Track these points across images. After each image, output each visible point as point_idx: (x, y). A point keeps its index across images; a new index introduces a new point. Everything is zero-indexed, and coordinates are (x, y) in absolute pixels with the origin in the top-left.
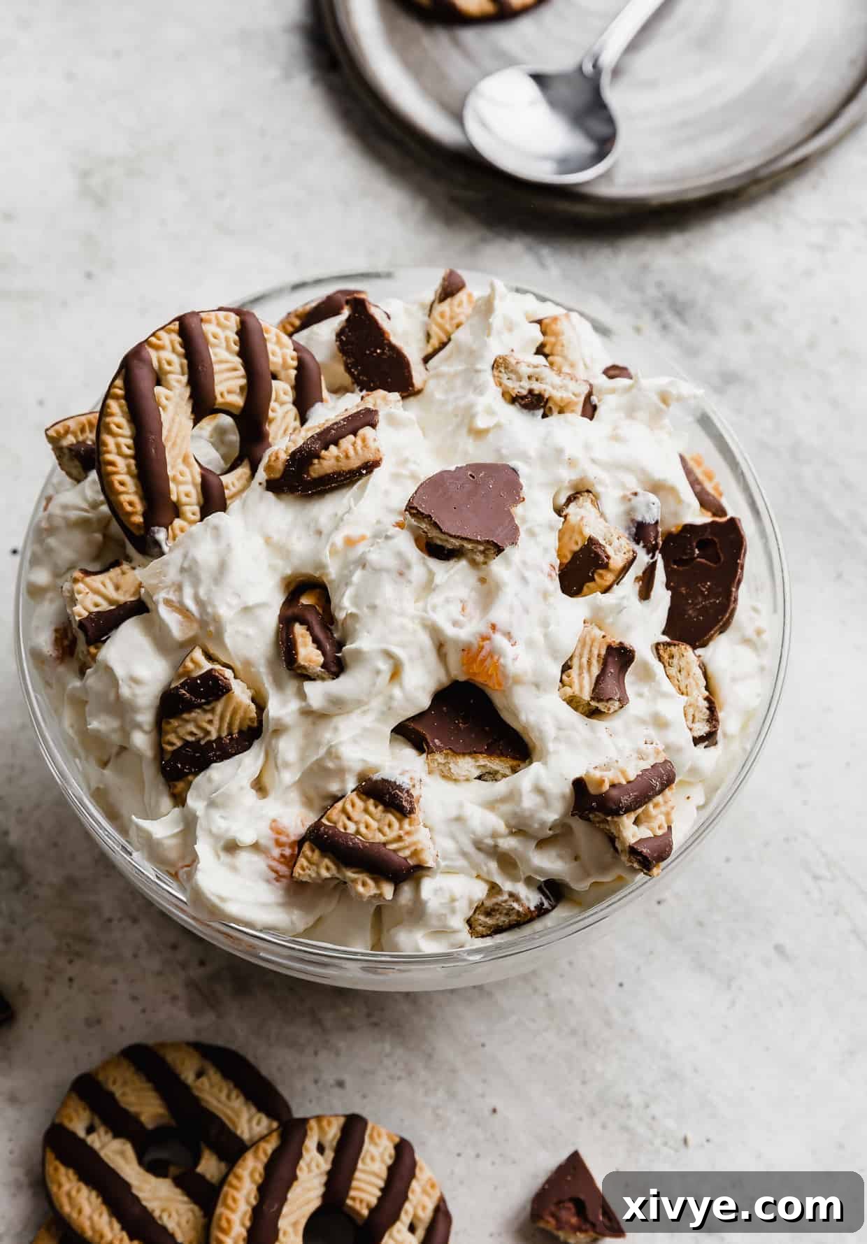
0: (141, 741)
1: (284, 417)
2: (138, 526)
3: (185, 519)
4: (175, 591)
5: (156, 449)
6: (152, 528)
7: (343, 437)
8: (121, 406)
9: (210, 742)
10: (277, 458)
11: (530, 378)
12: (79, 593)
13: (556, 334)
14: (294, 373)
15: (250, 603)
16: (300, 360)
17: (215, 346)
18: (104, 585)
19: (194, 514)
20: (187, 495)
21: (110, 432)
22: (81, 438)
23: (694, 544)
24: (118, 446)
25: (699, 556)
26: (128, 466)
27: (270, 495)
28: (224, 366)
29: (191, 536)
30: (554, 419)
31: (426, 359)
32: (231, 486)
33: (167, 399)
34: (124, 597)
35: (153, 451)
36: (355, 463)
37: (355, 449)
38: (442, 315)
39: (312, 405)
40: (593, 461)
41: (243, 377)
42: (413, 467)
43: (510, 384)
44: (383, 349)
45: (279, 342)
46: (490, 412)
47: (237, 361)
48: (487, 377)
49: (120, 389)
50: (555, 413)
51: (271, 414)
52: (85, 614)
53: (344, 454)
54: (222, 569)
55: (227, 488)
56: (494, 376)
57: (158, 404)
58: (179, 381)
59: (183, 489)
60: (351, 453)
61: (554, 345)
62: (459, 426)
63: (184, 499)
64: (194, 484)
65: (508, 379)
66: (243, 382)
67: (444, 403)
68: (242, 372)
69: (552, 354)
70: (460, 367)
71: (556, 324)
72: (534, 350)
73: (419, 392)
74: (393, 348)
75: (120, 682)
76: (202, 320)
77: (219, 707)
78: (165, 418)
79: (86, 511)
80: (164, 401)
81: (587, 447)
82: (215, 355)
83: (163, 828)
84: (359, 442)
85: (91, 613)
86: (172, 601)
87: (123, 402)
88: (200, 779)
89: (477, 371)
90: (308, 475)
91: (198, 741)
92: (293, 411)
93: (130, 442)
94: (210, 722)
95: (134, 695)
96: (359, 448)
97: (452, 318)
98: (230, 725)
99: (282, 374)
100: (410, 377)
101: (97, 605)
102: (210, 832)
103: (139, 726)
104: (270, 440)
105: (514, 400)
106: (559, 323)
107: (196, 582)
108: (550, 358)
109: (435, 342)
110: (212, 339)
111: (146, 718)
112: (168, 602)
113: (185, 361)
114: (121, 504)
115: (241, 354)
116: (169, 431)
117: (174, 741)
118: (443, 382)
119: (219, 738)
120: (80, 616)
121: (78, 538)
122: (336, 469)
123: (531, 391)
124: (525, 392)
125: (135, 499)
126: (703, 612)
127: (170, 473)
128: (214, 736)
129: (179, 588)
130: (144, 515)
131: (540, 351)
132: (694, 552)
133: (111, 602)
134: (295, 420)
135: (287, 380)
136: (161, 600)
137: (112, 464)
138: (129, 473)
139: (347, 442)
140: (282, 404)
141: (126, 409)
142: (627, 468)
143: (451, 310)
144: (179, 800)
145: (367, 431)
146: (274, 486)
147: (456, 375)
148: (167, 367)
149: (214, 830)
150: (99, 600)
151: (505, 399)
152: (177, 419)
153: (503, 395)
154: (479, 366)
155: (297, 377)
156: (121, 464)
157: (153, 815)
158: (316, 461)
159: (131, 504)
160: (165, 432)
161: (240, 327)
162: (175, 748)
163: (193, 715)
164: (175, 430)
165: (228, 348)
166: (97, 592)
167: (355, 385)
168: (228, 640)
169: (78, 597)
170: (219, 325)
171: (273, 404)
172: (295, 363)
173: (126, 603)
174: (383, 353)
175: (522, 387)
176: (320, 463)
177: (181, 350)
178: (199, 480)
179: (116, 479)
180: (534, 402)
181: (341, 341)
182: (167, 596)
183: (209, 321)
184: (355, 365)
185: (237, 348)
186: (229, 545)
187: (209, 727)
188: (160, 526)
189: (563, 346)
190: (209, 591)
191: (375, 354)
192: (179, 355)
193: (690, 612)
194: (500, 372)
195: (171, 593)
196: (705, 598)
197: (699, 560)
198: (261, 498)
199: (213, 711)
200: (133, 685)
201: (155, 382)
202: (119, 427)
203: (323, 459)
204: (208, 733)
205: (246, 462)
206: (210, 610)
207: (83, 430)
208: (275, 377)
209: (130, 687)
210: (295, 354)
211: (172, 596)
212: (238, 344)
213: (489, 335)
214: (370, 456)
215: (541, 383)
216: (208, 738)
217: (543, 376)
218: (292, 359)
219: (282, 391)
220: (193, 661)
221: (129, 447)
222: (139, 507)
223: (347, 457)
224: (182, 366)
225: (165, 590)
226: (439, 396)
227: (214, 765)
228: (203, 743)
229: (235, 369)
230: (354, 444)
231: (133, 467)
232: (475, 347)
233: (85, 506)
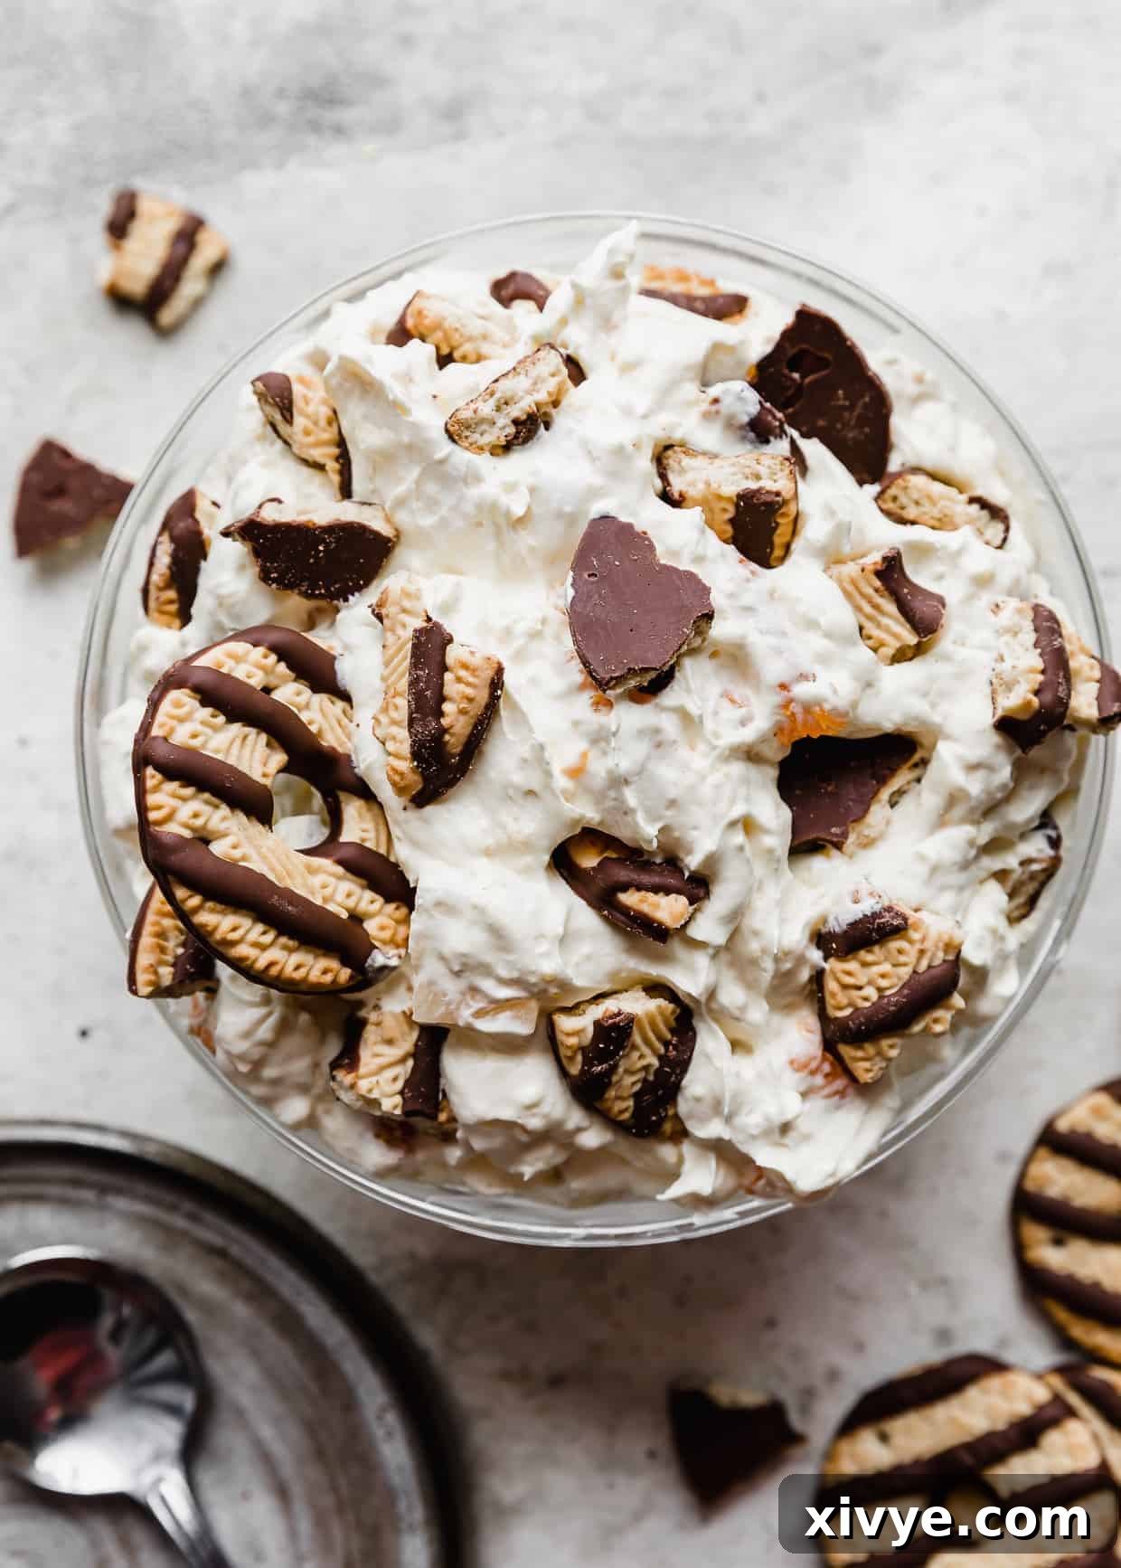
0: (593, 1137)
1: (324, 715)
2: (351, 977)
3: (371, 916)
4: (473, 998)
5: (290, 903)
6: (367, 965)
7: (442, 685)
8: (212, 911)
9: (658, 1072)
10: (402, 774)
11: (498, 409)
12: (370, 1091)
13: (438, 326)
14: (282, 667)
15: (560, 930)
16: (273, 648)
17: (204, 745)
18: (376, 1055)
19: (372, 902)
20: (349, 895)
21: (233, 944)
22: (170, 959)
23: (786, 371)
24: (256, 945)
25: (803, 377)
26: (285, 948)
27: (429, 809)
28: (235, 751)
29: (423, 936)
30: (561, 419)
31: (346, 491)
32: (365, 835)
33: (235, 847)
34: (408, 1042)
35: (290, 908)
36: (483, 696)
37: (468, 684)
38: (307, 433)
39: (334, 673)
40: (645, 417)
41: (258, 734)
42: (521, 627)
43: (488, 439)
44: (324, 541)
45: (238, 659)
46: (511, 488)
47: (236, 728)
48: (462, 457)
49: (190, 896)
50: (553, 412)
51: (314, 729)
52: (398, 1099)
53: (465, 701)
54: (499, 936)
55: (363, 840)
56: (466, 449)
57: (233, 865)
58: (224, 819)
59: (340, 897)
60: (470, 691)
61: (447, 338)
62: (498, 534)
63: (351, 903)
64: (339, 878)
65: (482, 435)
66: (264, 737)
67: (444, 523)
68: (252, 731)
69: (453, 349)
70: (415, 472)
71: (426, 317)
72: (436, 367)
73: (398, 536)
74: (331, 529)
75: (520, 1121)
76: (165, 739)
77: (637, 1038)
78: (256, 865)
79: (269, 1014)
80: (237, 854)
81: (627, 411)
82: (217, 751)
83: (700, 1176)
84: (463, 673)
85: (402, 1093)
86: (482, 1009)
87: (210, 904)
88: (683, 1106)
89: (442, 462)
90: (453, 756)
91: (645, 1080)
92: (322, 699)
93: (260, 927)
94: (641, 1057)
95: (545, 1116)
96: (471, 679)
97: (316, 423)
98: (660, 1038)
99: (273, 681)
100: (377, 534)
101: (395, 1079)
102: (753, 1137)
103: (579, 1130)
104: (340, 750)
105: (507, 448)
106: (425, 312)
107: (486, 970)
108: (456, 355)
109: (332, 466)
110: (195, 743)
111: (575, 1117)
112: (479, 1014)
113: (207, 796)
114: (319, 984)
115: (232, 718)
116: (273, 870)
117: (623, 1107)
118: (415, 505)
119: (660, 1058)
120: (395, 1107)
121: (293, 1042)
122: (472, 721)
123: (516, 422)
124: (512, 430)
125: (324, 963)
126: (861, 422)
127: (318, 902)
128: (655, 1062)
129: (474, 990)
130: (344, 963)
131: (444, 360)
132: (793, 380)
133: (403, 1060)
134: (333, 702)
135: (285, 681)
136: (471, 1020)
137: (271, 964)
138: (291, 951)
139: (451, 686)
140: (307, 706)
141: (219, 907)
142: (673, 385)
143: (307, 416)
144: (681, 1134)
145: (453, 654)
146: (422, 799)
147: (418, 483)
148: (199, 822)
149: (755, 1132)
150: (390, 1073)
151: (498, 455)
152: (264, 850)
153: (492, 454)
154: (439, 455)
155: (290, 667)
156: (275, 954)
157: (673, 1175)
158: (447, 737)
159: (325, 972)
160: (272, 877)
161: (199, 697)
162: (631, 1110)
163: (621, 1070)
164: (273, 861)
165: (215, 729)
166: (382, 1069)
168: (579, 982)
169: (374, 1095)
170: (181, 720)
171: (304, 717)
172: (273, 658)
173: (416, 1045)
174: (327, 545)
175: (503, 429)
176: (452, 735)
177: (190, 791)
178: (340, 870)
179: (289, 971)
180: (529, 427)
181: (274, 580)
182: (472, 1010)
183: (172, 730)
184: (313, 586)
185: (221, 719)
186: (475, 907)
187: (644, 1062)
188: (369, 954)
189: (457, 330)
190: (511, 965)
191: (321, 555)
192: (193, 797)
193: (850, 435)
194: (467, 437)
195: (471, 1003)
196: (852, 408)
197: (807, 380)
198: (426, 821)
199: (634, 1047)
200: (535, 1111)
201: (204, 846)
202: (234, 929)
203: (452, 727)
204: (646, 1068)
205: (342, 796)
206: (533, 979)
207: (163, 950)
208: (267, 690)
209: (534, 1115)
210: (261, 650)
211: (478, 1004)
212: (217, 713)
213: (406, 411)
214: (489, 673)
215: (515, 403)
216: (652, 1070)
217: (509, 394)
218: (266, 657)
219: (291, 693)
220: (568, 1035)
221: (264, 933)
222: (334, 964)
223: (470, 700)
224: (207, 802)
225: (462, 1007)
226: (427, 521)
227: (684, 1083)
228: (651, 1078)
229: (245, 738)
230: (459, 680)
231: (291, 943)
232: (406, 439)
233: (263, 1011)
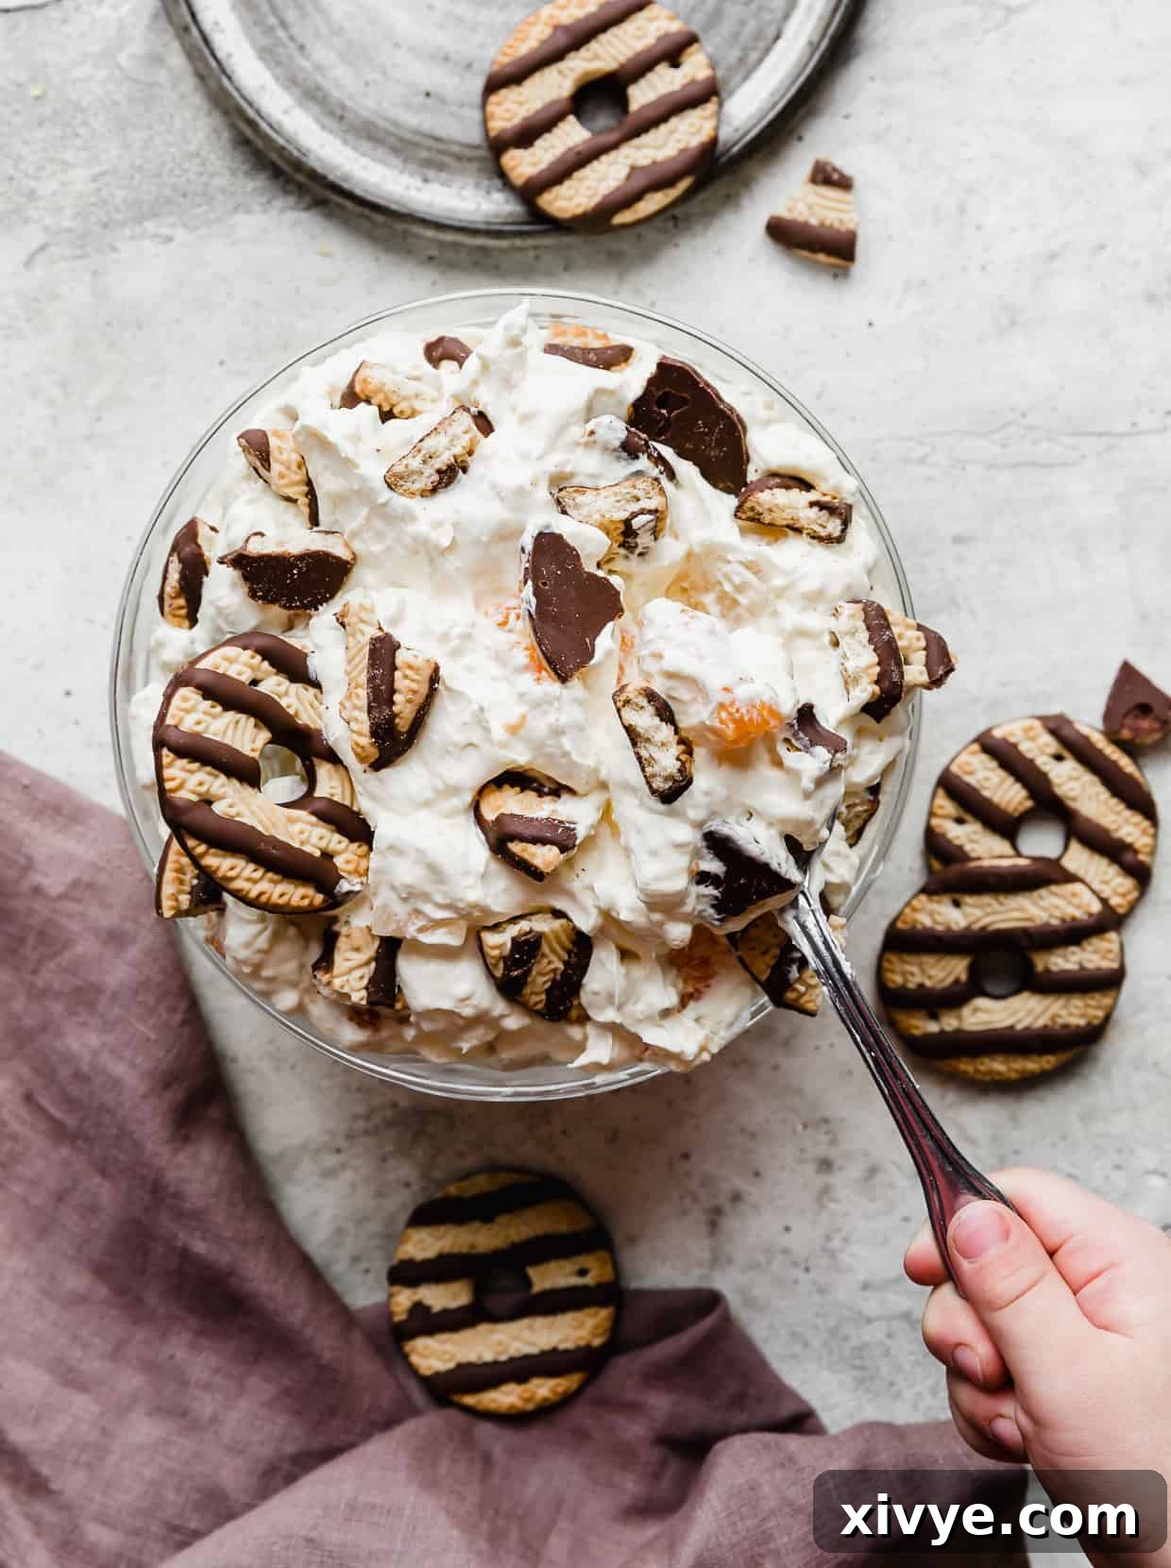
0: (513, 1022)
1: (298, 698)
2: (324, 901)
3: (339, 853)
4: (417, 918)
5: (274, 847)
6: (336, 891)
7: (392, 681)
8: (215, 855)
9: (564, 973)
11: (424, 462)
12: (342, 987)
13: (379, 390)
14: (266, 664)
16: (259, 651)
17: (206, 730)
18: (347, 960)
19: (340, 842)
20: (321, 838)
21: (232, 879)
22: (187, 888)
23: (655, 409)
24: (248, 880)
26: (271, 881)
27: (384, 772)
28: (230, 732)
29: (378, 872)
30: (475, 466)
31: (314, 520)
32: (333, 791)
33: (231, 806)
34: (371, 950)
35: (274, 851)
36: (424, 688)
37: (412, 680)
38: (282, 476)
39: (307, 667)
40: (540, 459)
41: (248, 718)
43: (418, 486)
44: (297, 566)
45: (230, 661)
46: (438, 525)
47: (231, 716)
48: (399, 501)
49: (198, 845)
50: (469, 459)
51: (291, 711)
52: (364, 993)
54: (435, 871)
55: (332, 795)
56: (401, 494)
57: (230, 820)
58: (223, 785)
59: (314, 840)
60: (413, 685)
61: (387, 398)
62: (432, 560)
63: (323, 844)
64: (313, 825)
65: (413, 483)
66: (252, 721)
67: (389, 549)
68: (243, 717)
69: (392, 406)
70: (364, 512)
71: (370, 383)
72: (380, 422)
73: (355, 558)
74: (302, 557)
75: (457, 1010)
76: (176, 727)
77: (545, 949)
78: (248, 820)
79: (265, 929)
80: (232, 812)
82: (215, 734)
83: (600, 1050)
84: (406, 671)
85: (366, 988)
86: (424, 926)
87: (213, 851)
88: (585, 998)
89: (384, 505)
90: (402, 733)
91: (554, 980)
92: (298, 687)
93: (252, 866)
94: (549, 963)
95: (475, 1006)
96: (413, 675)
97: (289, 468)
98: (563, 948)
99: (259, 676)
100: (338, 559)
101: (362, 978)
102: (640, 1021)
103: (502, 1016)
104: (312, 726)
105: (434, 490)
106: (370, 380)
107: (426, 897)
108: (396, 411)
109: (303, 501)
110: (199, 729)
111: (499, 1007)
112: (421, 930)
113: (209, 769)
114: (299, 907)
115: (228, 706)
116: (260, 822)
117: (538, 999)
118: (366, 536)
119: (565, 963)
120: (362, 999)
121: (283, 949)
122: (417, 708)
123: (439, 472)
124: (436, 478)
125: (302, 891)
126: (720, 444)
127: (296, 845)
128: (561, 966)
129: (418, 912)
130: (319, 890)
131: (386, 416)
132: (662, 415)
133: (367, 963)
134: (306, 690)
135: (269, 675)
136: (415, 934)
137: (261, 894)
138: (276, 883)
139: (399, 681)
140: (286, 694)
141: (220, 852)
142: (562, 429)
143: (282, 463)
144: (584, 1019)
145: (402, 658)
146: (377, 765)
147: (368, 519)
148: (203, 789)
149: (641, 1017)
150: (358, 973)
151: (427, 496)
152: (255, 808)
153: (422, 496)
154: (382, 500)
155: (272, 664)
156: (264, 886)
157: (580, 1047)
158: (397, 720)
159: (303, 898)
160: (260, 828)
161: (201, 692)
162: (544, 1002)
163: (534, 973)
164: (262, 816)
165: (215, 717)
166: (351, 970)
167: (308, 611)
169: (345, 990)
170: (188, 711)
171: (284, 702)
172: (259, 658)
173: (377, 952)
174: (300, 569)
175: (429, 477)
176: (401, 718)
177: (196, 765)
178: (314, 819)
179: (275, 899)
180: (449, 475)
181: (260, 598)
182: (416, 927)
183: (181, 720)
184: (291, 600)
185: (219, 709)
186: (417, 850)
187: (552, 966)
188: (337, 883)
189: (394, 392)
190: (445, 894)
191: (296, 577)
192: (199, 770)
194: (401, 486)
195: (416, 921)
196: (711, 433)
197: (672, 415)
198: (380, 780)
199: (544, 956)
200: (467, 1002)
201: (206, 806)
202: (232, 869)
203: (400, 712)
204: (555, 970)
205: (316, 761)
206: (461, 905)
207: (181, 882)
208: (255, 682)
209: (467, 1005)
210: (249, 653)
211: (420, 923)
212: (215, 704)
213: (356, 466)
214: (428, 671)
215: (438, 457)
216: (560, 972)
217: (432, 450)
218: (253, 657)
219: (273, 685)
220: (493, 947)
221: (255, 871)
222: (310, 891)
224: (209, 774)
225: (410, 924)
226: (377, 548)
227: (585, 981)
228: (558, 977)
229: (237, 722)
231: (276, 877)
232: (356, 487)
233: (259, 927)
